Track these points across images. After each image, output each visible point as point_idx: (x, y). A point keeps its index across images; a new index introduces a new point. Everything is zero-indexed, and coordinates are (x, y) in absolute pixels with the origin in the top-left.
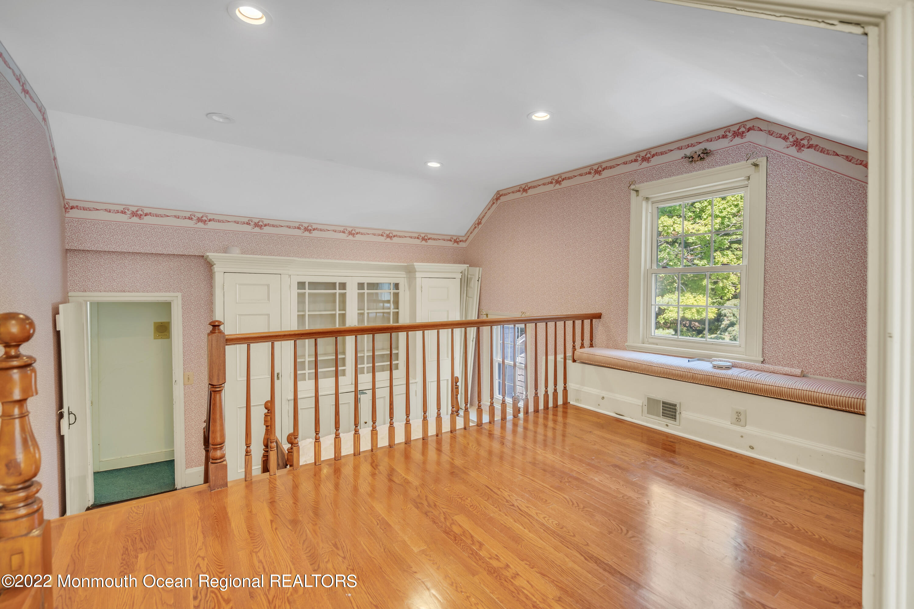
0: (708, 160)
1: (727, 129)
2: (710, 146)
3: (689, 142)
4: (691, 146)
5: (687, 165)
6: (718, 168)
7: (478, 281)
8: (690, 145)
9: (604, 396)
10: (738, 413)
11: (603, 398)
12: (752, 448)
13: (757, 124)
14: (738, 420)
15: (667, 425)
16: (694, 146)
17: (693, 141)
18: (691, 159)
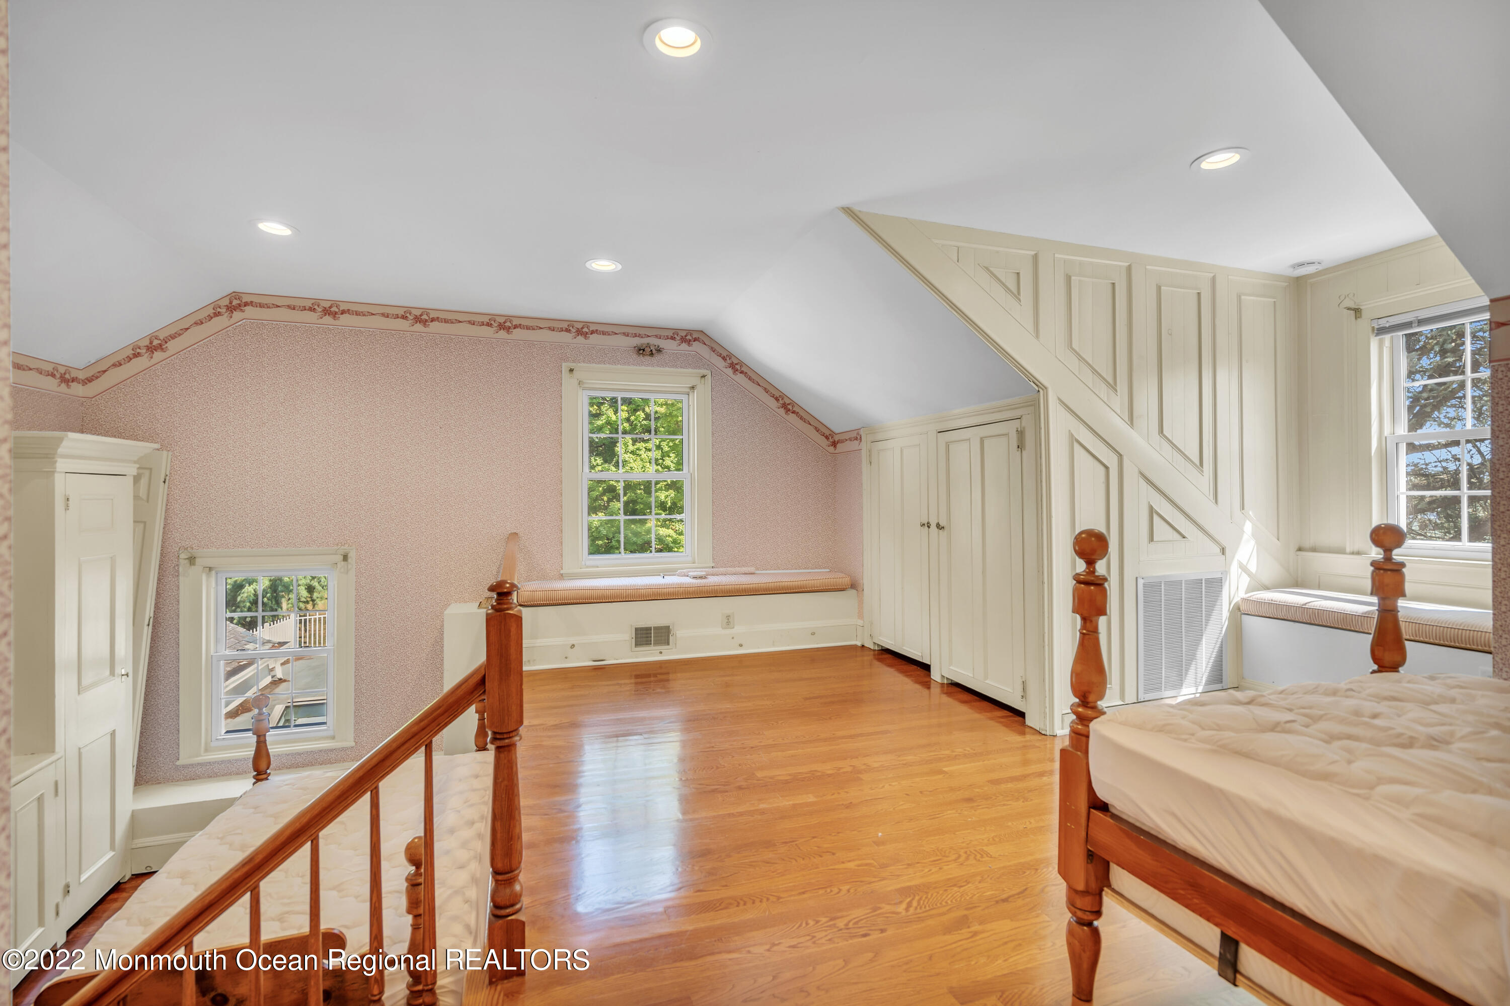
0: (657, 357)
1: (676, 331)
2: (662, 343)
3: (637, 331)
4: (639, 337)
5: (635, 356)
6: (667, 369)
7: (164, 482)
8: (638, 335)
9: (574, 642)
10: (728, 617)
11: (573, 646)
12: (741, 645)
13: (702, 337)
14: (728, 623)
15: (661, 653)
16: (642, 337)
17: (642, 332)
18: (641, 351)
